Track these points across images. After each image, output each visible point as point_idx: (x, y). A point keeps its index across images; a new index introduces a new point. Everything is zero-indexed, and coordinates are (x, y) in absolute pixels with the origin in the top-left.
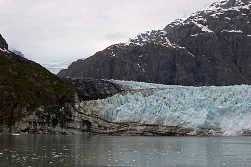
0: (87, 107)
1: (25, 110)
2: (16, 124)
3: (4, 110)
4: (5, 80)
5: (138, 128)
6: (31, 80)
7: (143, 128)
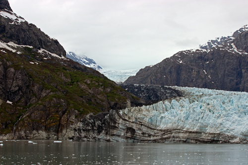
0: (131, 114)
1: (73, 117)
2: (64, 131)
3: (52, 117)
4: (56, 87)
5: (181, 135)
6: (83, 86)
7: (186, 135)
